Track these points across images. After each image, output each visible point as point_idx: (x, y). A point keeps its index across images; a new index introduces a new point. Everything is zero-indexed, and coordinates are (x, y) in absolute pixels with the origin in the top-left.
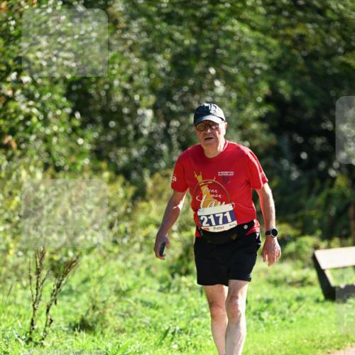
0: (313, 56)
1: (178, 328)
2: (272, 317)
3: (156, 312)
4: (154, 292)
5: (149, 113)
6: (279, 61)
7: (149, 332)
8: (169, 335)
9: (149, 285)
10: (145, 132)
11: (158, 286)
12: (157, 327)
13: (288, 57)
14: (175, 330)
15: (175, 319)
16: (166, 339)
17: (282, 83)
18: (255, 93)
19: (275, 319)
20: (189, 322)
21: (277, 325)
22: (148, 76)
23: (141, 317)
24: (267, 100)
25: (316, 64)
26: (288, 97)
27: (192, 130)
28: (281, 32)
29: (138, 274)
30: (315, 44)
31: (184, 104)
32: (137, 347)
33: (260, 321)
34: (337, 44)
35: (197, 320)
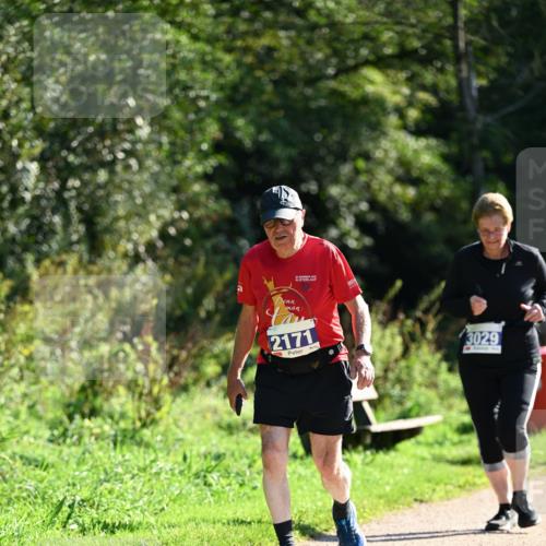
0: (285, 81)
1: (78, 498)
2: (224, 482)
3: (45, 474)
4: (42, 442)
5: (34, 167)
6: (235, 88)
7: (34, 504)
8: (65, 508)
9: (33, 432)
10: (28, 196)
11: (47, 434)
12: (47, 496)
13: (249, 81)
14: (74, 501)
15: (74, 485)
16: (60, 514)
17: (240, 122)
18: (199, 137)
19: (230, 485)
20: (96, 489)
21: (231, 494)
22: (33, 108)
23: (21, 482)
24: (218, 147)
25: (293, 93)
26: (248, 143)
27: (101, 193)
28: (239, 43)
29: (16, 416)
30: (290, 62)
31: (88, 152)
32: (15, 528)
33: (207, 488)
34: (326, 63)
35: (108, 485)
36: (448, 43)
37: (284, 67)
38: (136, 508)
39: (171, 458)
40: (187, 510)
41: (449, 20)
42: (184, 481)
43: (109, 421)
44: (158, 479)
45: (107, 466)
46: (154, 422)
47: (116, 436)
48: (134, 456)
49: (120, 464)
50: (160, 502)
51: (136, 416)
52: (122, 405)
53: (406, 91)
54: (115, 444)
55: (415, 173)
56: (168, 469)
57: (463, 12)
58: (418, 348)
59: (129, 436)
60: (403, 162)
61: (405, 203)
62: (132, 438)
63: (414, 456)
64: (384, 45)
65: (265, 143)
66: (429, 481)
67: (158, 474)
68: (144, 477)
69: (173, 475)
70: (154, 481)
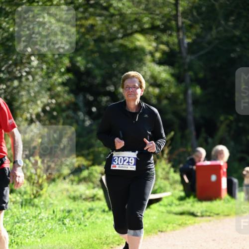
0: (99, 40)
2: (72, 223)
6: (77, 43)
13: (83, 40)
17: (79, 59)
18: (60, 65)
19: (74, 224)
20: (13, 226)
21: (75, 228)
24: (68, 70)
25: (103, 46)
26: (82, 68)
27: (15, 91)
28: (79, 23)
30: (102, 31)
31: (9, 73)
33: (64, 226)
34: (118, 31)
35: (19, 225)
36: (174, 23)
37: (99, 34)
38: (32, 235)
39: (48, 212)
40: (55, 236)
41: (174, 12)
42: (53, 223)
43: (19, 195)
44: (41, 222)
45: (18, 216)
46: (40, 195)
47: (22, 202)
48: (30, 211)
49: (24, 215)
50: (42, 232)
51: (32, 193)
52: (25, 188)
53: (154, 44)
54: (22, 206)
55: (159, 82)
56: (46, 217)
57: (180, 9)
58: (161, 161)
59: (28, 201)
60: (153, 77)
61: (154, 96)
62: (30, 203)
63: (158, 211)
64: (144, 23)
65: (90, 68)
66: (165, 222)
67: (41, 219)
68: (35, 221)
69: (48, 220)
70: (40, 223)
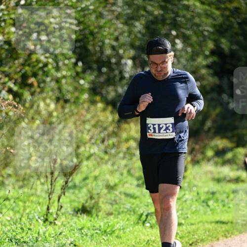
1: (150, 212)
2: (215, 204)
3: (135, 201)
4: (133, 187)
5: (130, 62)
6: (221, 26)
7: (130, 215)
8: (144, 216)
9: (129, 182)
10: (127, 75)
11: (135, 183)
12: (136, 211)
14: (148, 213)
15: (148, 206)
16: (141, 219)
18: (204, 48)
19: (218, 206)
21: (219, 210)
22: (129, 36)
23: (124, 204)
24: (213, 53)
26: (227, 50)
28: (223, 6)
29: (122, 174)
32: (121, 225)
37: (243, 16)
39: (192, 193)
40: (199, 217)
42: (198, 204)
44: (186, 204)
50: (186, 214)
56: (190, 199)
67: (186, 201)
69: (193, 201)
